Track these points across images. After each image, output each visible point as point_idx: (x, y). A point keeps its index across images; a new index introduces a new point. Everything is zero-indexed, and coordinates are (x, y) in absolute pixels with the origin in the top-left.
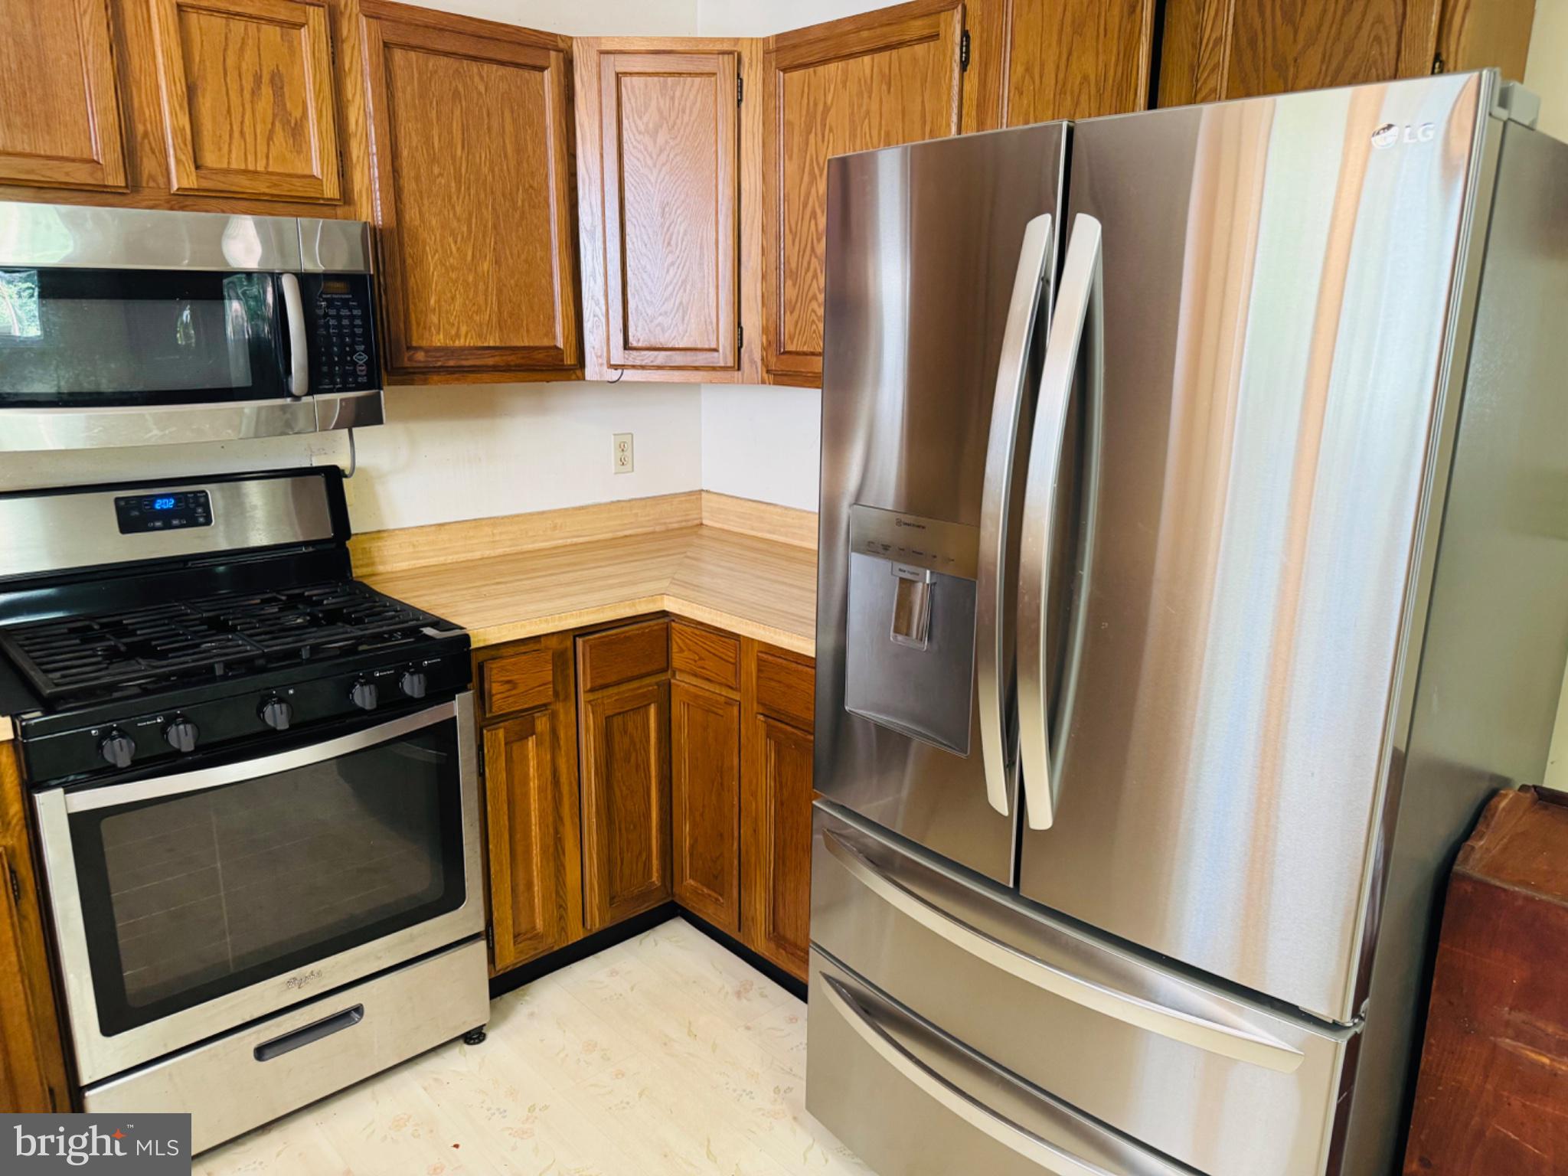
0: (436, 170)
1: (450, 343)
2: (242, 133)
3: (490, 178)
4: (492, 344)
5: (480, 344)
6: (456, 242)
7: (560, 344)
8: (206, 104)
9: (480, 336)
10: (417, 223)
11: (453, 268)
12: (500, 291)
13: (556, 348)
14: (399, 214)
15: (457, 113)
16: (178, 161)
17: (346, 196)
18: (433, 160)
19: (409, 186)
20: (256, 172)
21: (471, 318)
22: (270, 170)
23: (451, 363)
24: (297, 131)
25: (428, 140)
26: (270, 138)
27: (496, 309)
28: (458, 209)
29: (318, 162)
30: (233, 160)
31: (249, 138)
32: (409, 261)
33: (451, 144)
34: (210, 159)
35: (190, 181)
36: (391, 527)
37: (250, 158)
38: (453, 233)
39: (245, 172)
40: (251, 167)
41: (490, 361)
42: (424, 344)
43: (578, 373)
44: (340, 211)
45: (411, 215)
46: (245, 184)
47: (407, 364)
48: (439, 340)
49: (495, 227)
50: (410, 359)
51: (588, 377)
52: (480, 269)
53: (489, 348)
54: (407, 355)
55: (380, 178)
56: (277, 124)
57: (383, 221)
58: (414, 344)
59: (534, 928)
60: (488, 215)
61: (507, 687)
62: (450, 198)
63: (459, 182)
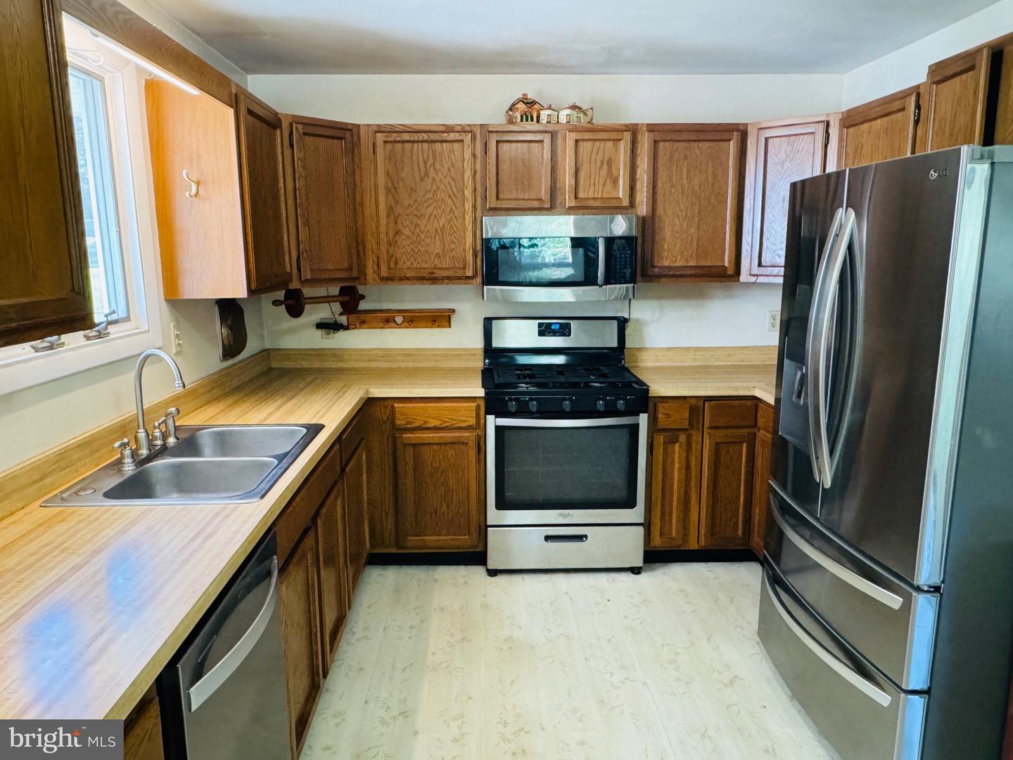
0: (673, 191)
1: (671, 264)
2: (594, 184)
3: (698, 192)
4: (692, 265)
5: (686, 265)
6: (679, 220)
7: (726, 264)
8: (582, 174)
9: (687, 261)
10: (662, 213)
11: (677, 232)
12: (698, 241)
13: (724, 266)
14: (654, 209)
15: (686, 164)
16: (569, 197)
17: (632, 204)
18: (672, 186)
19: (660, 198)
20: (598, 198)
21: (682, 253)
22: (603, 196)
23: (670, 273)
24: (615, 181)
25: (670, 177)
26: (604, 185)
27: (695, 249)
28: (682, 207)
29: (622, 192)
30: (590, 194)
31: (597, 186)
32: (657, 230)
33: (681, 179)
34: (581, 195)
35: (573, 204)
36: (648, 347)
37: (596, 192)
38: (678, 217)
39: (594, 198)
40: (596, 196)
41: (689, 272)
42: (659, 265)
43: (736, 278)
44: (630, 211)
45: (660, 211)
46: (592, 203)
47: (650, 273)
48: (666, 263)
49: (699, 213)
50: (652, 271)
51: (741, 280)
52: (689, 232)
53: (691, 266)
54: (652, 269)
55: (647, 196)
56: (608, 180)
57: (646, 212)
58: (656, 264)
59: (671, 534)
60: (696, 208)
61: (666, 416)
62: (678, 202)
63: (683, 195)
